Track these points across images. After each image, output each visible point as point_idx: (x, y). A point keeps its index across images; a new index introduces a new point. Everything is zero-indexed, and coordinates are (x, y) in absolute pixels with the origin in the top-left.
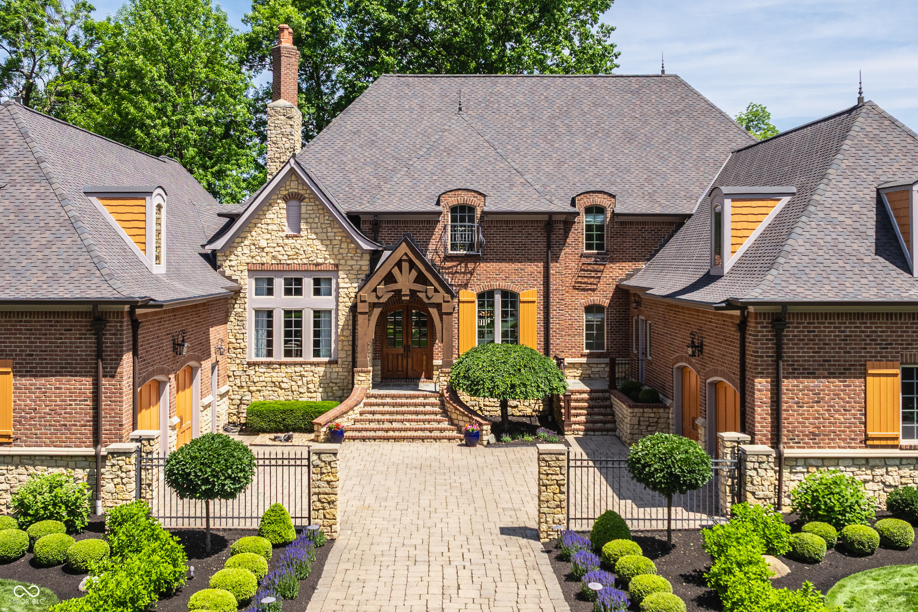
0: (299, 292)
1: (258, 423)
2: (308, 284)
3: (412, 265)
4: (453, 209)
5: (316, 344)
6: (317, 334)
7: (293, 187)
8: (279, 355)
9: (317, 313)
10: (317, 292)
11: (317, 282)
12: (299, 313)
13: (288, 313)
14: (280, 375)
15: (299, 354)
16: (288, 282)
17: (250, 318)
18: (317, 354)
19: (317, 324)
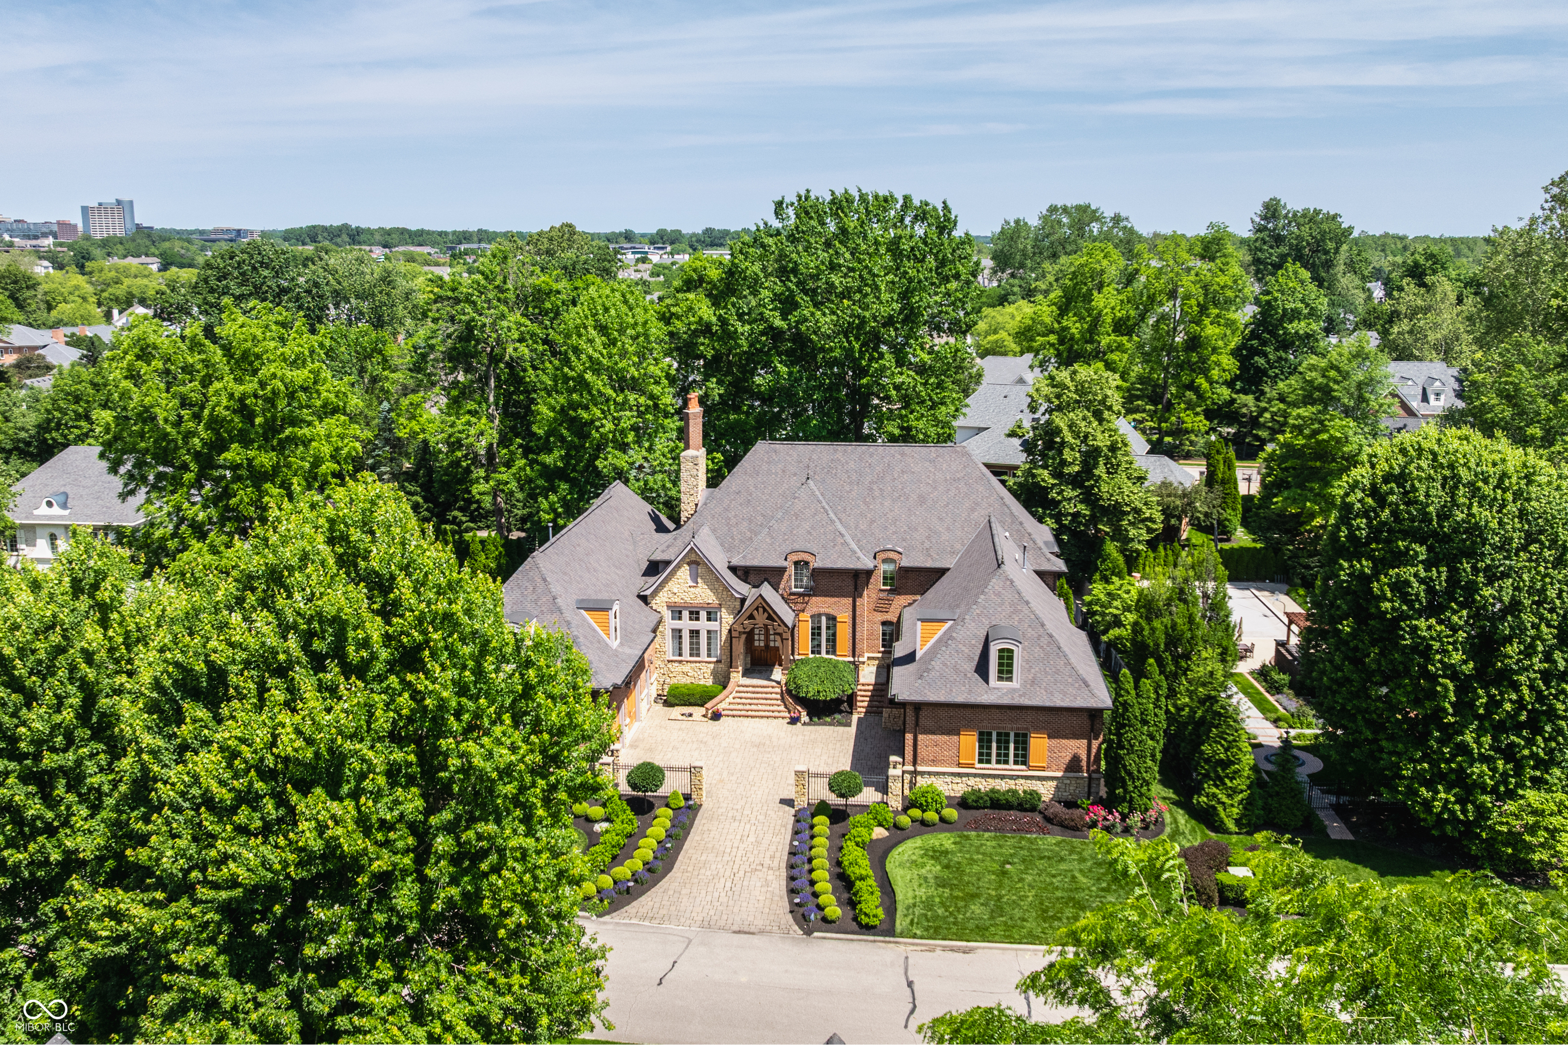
0: (697, 619)
1: (672, 700)
2: (703, 615)
3: (765, 610)
4: (796, 563)
5: (709, 650)
6: (709, 644)
7: (693, 557)
8: (686, 656)
9: (709, 632)
10: (709, 619)
11: (709, 613)
12: (698, 632)
13: (692, 632)
14: (686, 668)
15: (698, 655)
16: (691, 613)
17: (669, 634)
18: (709, 655)
19: (709, 638)
